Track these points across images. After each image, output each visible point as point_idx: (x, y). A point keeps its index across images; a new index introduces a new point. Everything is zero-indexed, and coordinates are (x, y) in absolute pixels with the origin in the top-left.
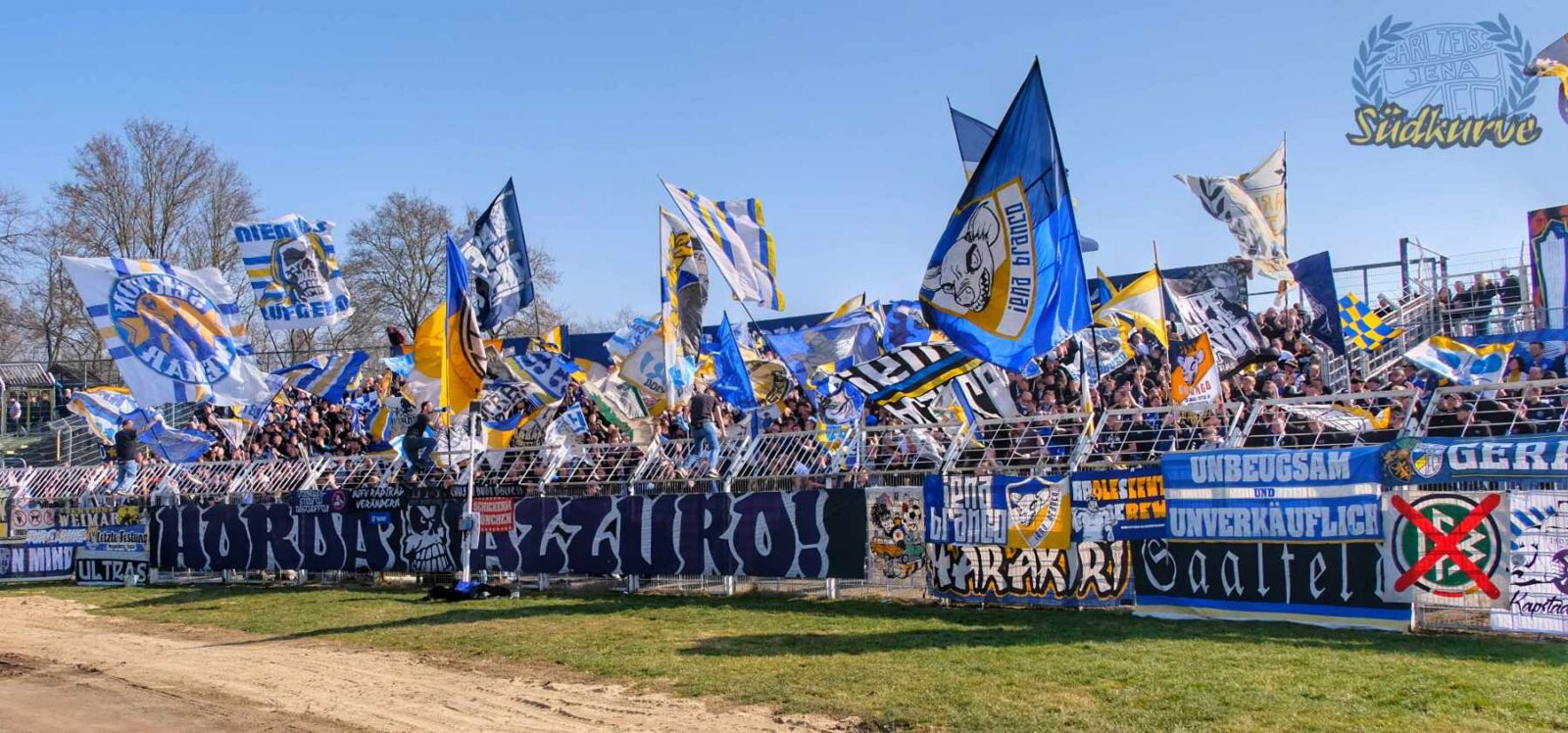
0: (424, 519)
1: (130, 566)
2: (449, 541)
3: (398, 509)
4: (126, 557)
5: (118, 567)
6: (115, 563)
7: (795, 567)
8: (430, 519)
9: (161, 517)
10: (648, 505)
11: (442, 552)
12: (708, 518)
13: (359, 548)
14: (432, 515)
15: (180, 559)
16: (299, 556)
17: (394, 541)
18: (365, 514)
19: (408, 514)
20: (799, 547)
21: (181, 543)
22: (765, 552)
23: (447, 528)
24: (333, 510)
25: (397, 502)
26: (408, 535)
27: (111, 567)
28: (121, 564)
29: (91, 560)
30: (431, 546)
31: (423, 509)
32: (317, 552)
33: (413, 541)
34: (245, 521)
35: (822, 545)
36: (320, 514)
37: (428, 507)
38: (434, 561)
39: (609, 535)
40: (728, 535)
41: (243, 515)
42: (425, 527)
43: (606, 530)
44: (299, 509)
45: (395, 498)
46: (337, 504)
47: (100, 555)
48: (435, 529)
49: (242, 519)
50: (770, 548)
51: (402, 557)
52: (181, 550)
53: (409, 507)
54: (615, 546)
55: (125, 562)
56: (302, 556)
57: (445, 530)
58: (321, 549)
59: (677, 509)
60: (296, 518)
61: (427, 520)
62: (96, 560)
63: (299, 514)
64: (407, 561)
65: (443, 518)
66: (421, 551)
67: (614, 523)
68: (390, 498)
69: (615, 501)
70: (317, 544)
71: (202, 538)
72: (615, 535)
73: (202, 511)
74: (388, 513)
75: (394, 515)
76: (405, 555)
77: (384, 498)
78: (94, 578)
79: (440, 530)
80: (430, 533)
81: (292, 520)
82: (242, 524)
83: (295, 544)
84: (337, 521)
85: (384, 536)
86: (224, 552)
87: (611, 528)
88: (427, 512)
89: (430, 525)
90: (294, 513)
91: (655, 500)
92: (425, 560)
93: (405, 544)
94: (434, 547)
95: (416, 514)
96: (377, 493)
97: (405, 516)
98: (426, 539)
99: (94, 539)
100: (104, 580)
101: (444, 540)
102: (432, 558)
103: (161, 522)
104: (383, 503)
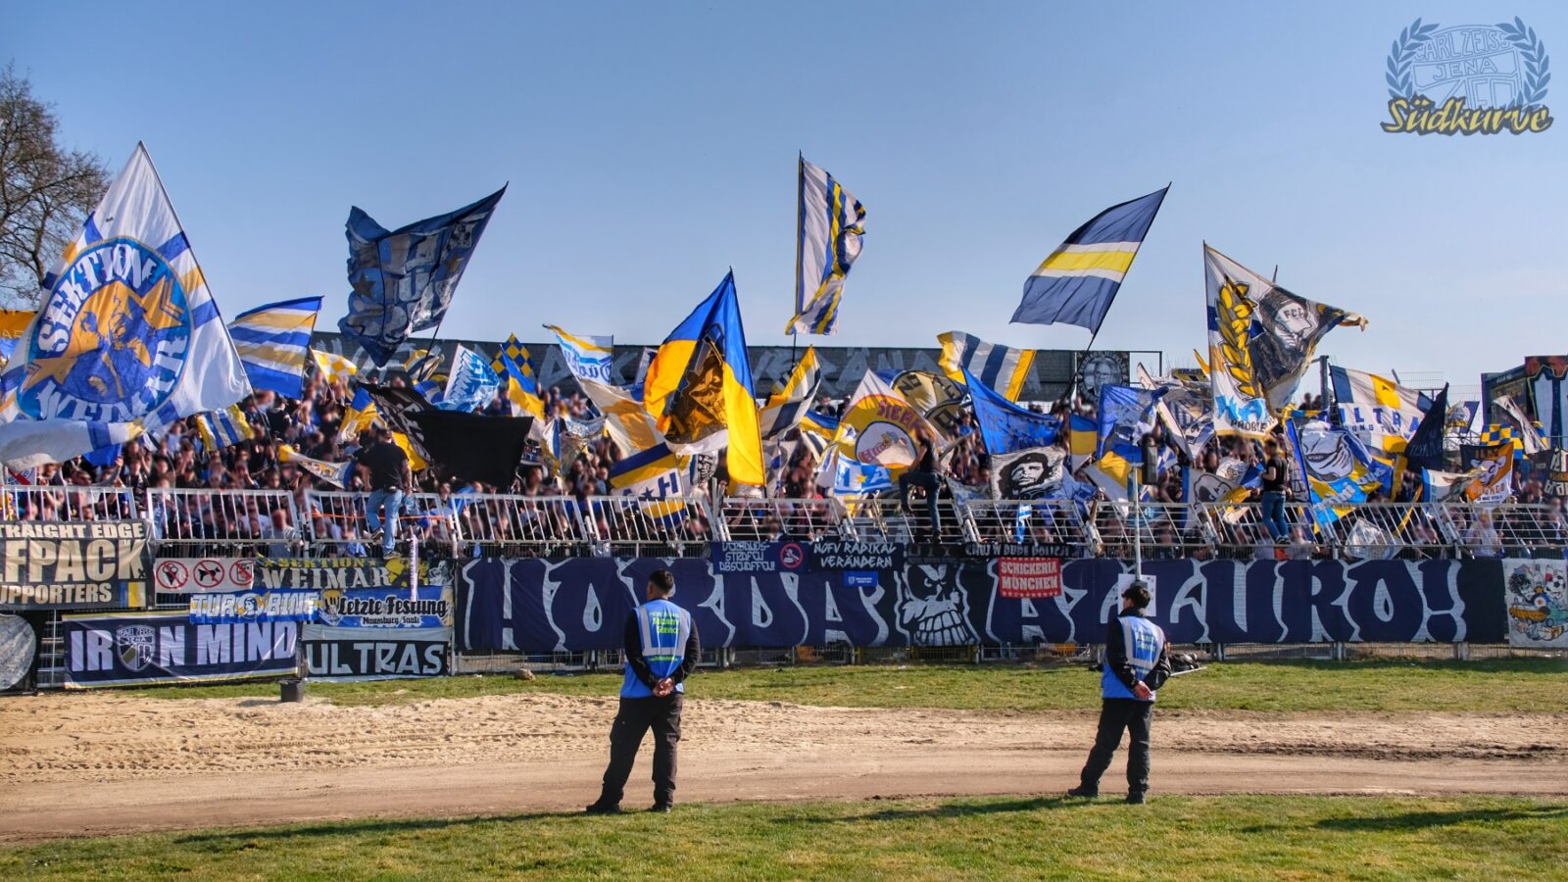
0: (930, 581)
1: (411, 650)
2: (967, 609)
3: (889, 571)
4: (402, 636)
5: (385, 653)
6: (380, 647)
7: (1423, 631)
8: (939, 582)
9: (470, 574)
10: (1240, 571)
11: (958, 621)
12: (1316, 585)
13: (829, 617)
14: (941, 577)
15: (508, 637)
16: (728, 630)
17: (885, 607)
18: (837, 575)
19: (905, 576)
20: (1427, 613)
21: (508, 613)
22: (1386, 618)
23: (965, 593)
24: (781, 567)
25: (888, 562)
26: (905, 601)
27: (371, 654)
28: (393, 648)
29: (330, 643)
30: (941, 614)
31: (927, 569)
32: (757, 621)
33: (914, 608)
34: (629, 582)
35: (1457, 610)
36: (759, 573)
37: (935, 566)
38: (946, 633)
39: (1192, 601)
40: (1343, 601)
41: (624, 574)
42: (933, 591)
43: (1188, 596)
44: (726, 567)
45: (884, 555)
46: (788, 560)
47: (349, 634)
48: (946, 594)
49: (622, 579)
50: (1391, 614)
51: (898, 628)
52: (508, 623)
53: (906, 567)
54: (1200, 612)
55: (401, 645)
56: (732, 629)
57: (961, 595)
58: (764, 618)
59: (1277, 574)
60: (719, 580)
61: (935, 584)
62: (339, 642)
63: (723, 573)
64: (907, 633)
65: (958, 580)
66: (926, 620)
67: (1199, 587)
68: (876, 555)
69: (1197, 565)
70: (756, 613)
71: (548, 606)
72: (1200, 601)
73: (550, 567)
74: (876, 573)
75: (884, 577)
76: (902, 625)
77: (867, 554)
78: (335, 670)
79: (954, 596)
80: (939, 599)
81: (712, 582)
82: (624, 586)
83: (720, 613)
84: (790, 585)
85: (869, 603)
86: (591, 625)
87: (1195, 592)
88: (933, 574)
89: (939, 589)
90: (717, 571)
91: (1249, 566)
92: (935, 632)
93: (902, 612)
94: (946, 616)
95: (917, 577)
96: (856, 547)
97: (902, 578)
98: (933, 605)
99: (334, 609)
100: (356, 672)
101: (960, 607)
102: (942, 629)
103: (471, 582)
104: (864, 562)
